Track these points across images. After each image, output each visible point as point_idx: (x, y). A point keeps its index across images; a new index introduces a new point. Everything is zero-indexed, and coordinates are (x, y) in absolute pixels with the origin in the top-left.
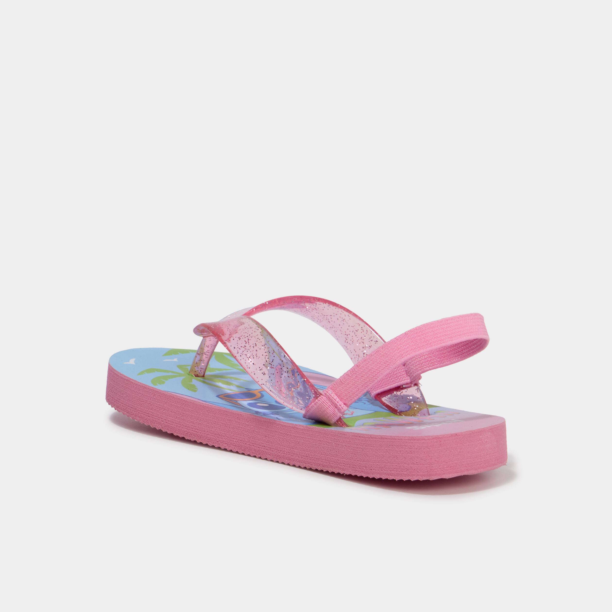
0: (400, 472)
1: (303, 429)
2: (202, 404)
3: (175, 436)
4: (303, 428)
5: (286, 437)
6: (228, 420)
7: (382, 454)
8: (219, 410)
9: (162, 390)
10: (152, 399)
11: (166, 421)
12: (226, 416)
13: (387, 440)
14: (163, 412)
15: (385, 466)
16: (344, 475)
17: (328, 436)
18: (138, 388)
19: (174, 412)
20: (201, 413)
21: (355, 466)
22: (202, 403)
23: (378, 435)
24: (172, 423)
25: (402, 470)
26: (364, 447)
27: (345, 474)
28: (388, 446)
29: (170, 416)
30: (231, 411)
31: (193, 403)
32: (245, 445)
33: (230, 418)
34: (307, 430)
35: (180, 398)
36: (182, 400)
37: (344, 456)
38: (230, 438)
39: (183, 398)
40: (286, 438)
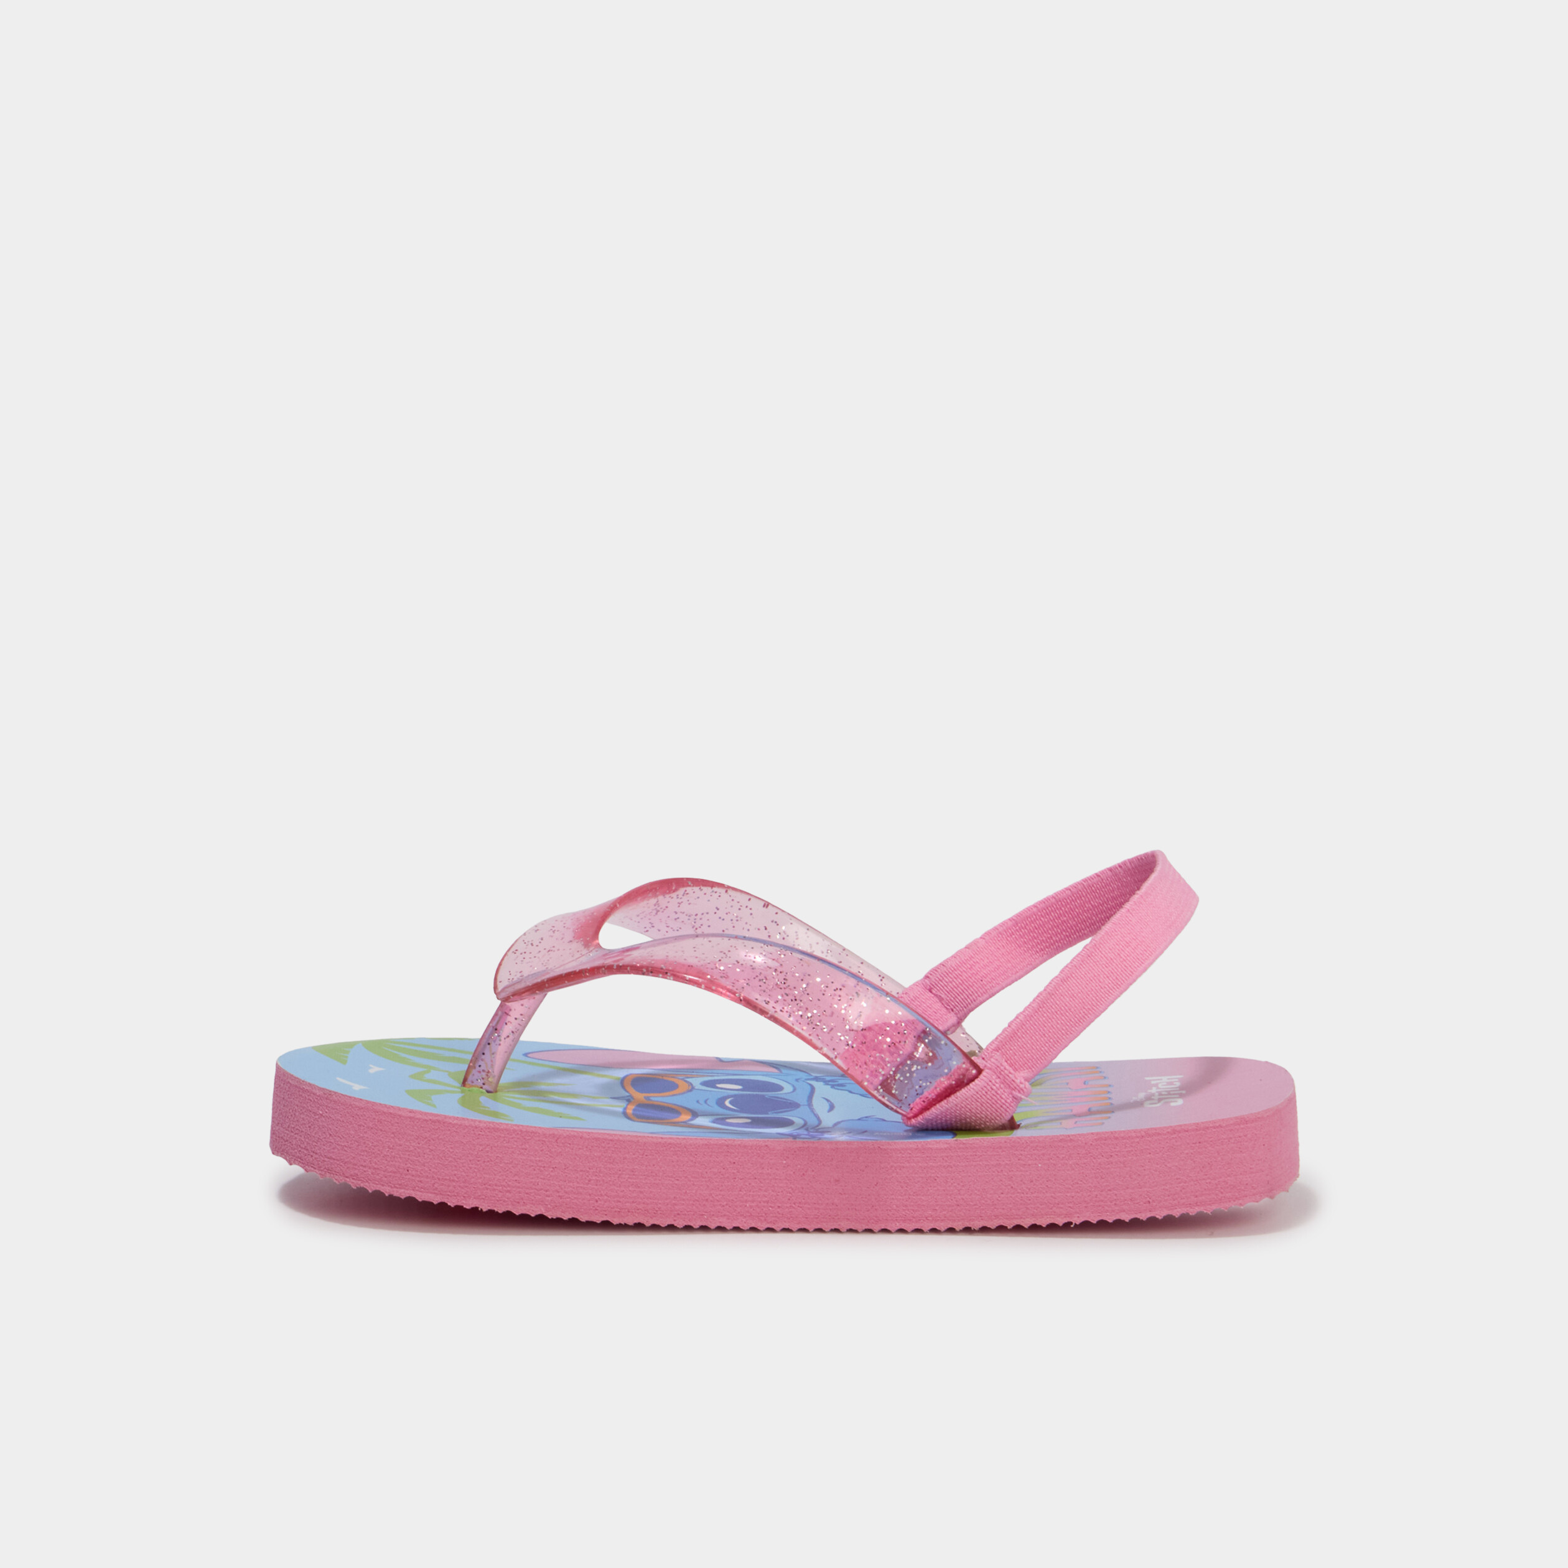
0: (1217, 1195)
1: (946, 1149)
2: (660, 1140)
3: (583, 1222)
4: (946, 1146)
5: (897, 1174)
6: (730, 1162)
7: (1177, 1164)
8: (706, 1145)
9: (547, 1127)
10: (518, 1152)
11: (561, 1194)
12: (727, 1156)
13: (1187, 1133)
14: (551, 1176)
15: (1184, 1188)
16: (1072, 1226)
17: (1022, 1153)
18: (475, 1134)
19: (581, 1171)
20: (659, 1160)
21: (1102, 1203)
22: (662, 1138)
23: (1165, 1127)
24: (575, 1196)
25: (1222, 1191)
26: (1130, 1158)
27: (1074, 1224)
28: (1191, 1146)
29: (569, 1182)
30: (739, 1142)
31: (638, 1141)
32: (778, 1210)
33: (737, 1159)
34: (959, 1148)
35: (600, 1136)
36: (606, 1139)
37: (1070, 1187)
38: (736, 1202)
39: (608, 1134)
40: (897, 1176)
